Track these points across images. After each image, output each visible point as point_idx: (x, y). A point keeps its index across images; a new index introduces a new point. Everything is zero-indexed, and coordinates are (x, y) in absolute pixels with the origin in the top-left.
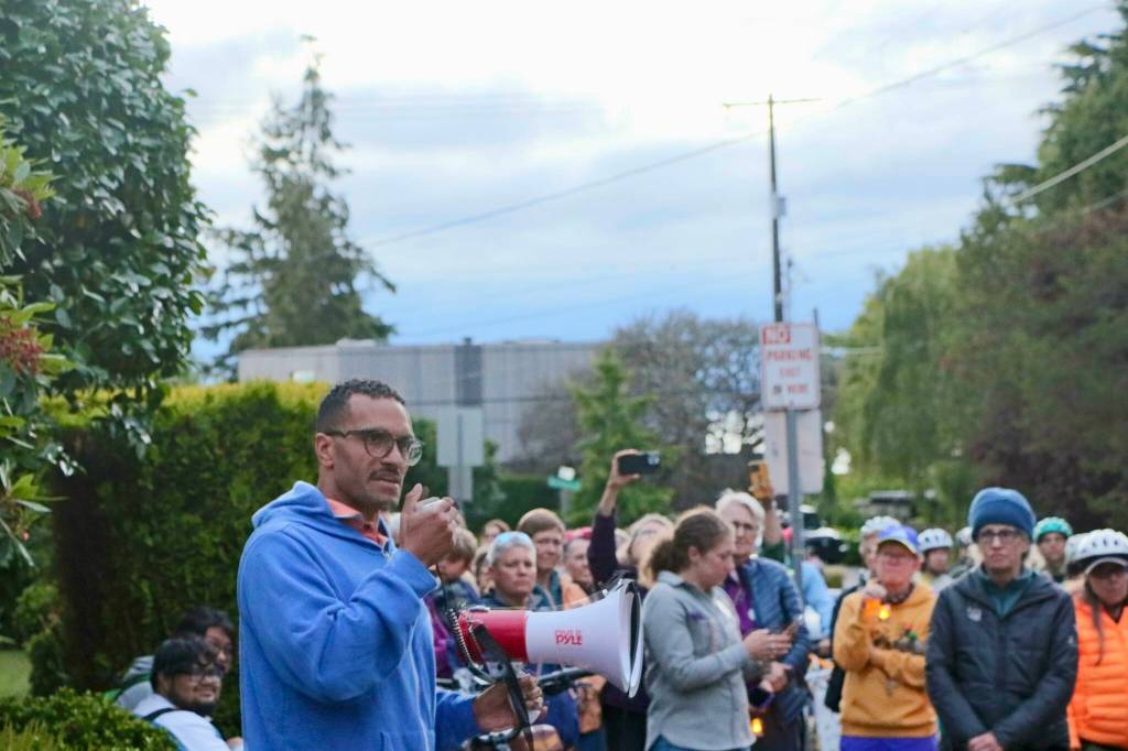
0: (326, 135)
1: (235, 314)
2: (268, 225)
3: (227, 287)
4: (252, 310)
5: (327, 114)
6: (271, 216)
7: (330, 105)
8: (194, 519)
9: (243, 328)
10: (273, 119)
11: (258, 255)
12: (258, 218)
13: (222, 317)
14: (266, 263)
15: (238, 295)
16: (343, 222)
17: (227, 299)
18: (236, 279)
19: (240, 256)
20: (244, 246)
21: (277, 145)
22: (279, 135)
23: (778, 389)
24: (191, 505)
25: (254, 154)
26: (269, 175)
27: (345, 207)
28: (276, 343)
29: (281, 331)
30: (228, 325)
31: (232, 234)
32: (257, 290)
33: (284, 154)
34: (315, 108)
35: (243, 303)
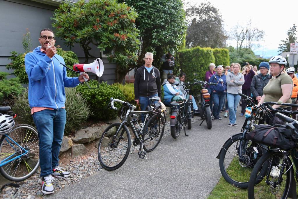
0: (295, 30)
1: (283, 49)
2: (288, 40)
3: (283, 46)
4: (285, 48)
5: (296, 28)
6: (288, 39)
7: (296, 27)
8: (189, 62)
9: (284, 50)
10: (290, 29)
11: (286, 43)
12: (287, 39)
13: (282, 49)
14: (287, 44)
15: (284, 47)
16: (296, 39)
17: (283, 47)
18: (284, 45)
19: (285, 43)
20: (285, 42)
21: (290, 32)
22: (290, 31)
23: (292, 51)
24: (189, 61)
25: (287, 33)
26: (288, 35)
27: (296, 38)
28: (287, 52)
29: (287, 50)
30: (283, 50)
31: (284, 41)
32: (286, 46)
33: (291, 33)
34: (294, 28)
35: (284, 48)
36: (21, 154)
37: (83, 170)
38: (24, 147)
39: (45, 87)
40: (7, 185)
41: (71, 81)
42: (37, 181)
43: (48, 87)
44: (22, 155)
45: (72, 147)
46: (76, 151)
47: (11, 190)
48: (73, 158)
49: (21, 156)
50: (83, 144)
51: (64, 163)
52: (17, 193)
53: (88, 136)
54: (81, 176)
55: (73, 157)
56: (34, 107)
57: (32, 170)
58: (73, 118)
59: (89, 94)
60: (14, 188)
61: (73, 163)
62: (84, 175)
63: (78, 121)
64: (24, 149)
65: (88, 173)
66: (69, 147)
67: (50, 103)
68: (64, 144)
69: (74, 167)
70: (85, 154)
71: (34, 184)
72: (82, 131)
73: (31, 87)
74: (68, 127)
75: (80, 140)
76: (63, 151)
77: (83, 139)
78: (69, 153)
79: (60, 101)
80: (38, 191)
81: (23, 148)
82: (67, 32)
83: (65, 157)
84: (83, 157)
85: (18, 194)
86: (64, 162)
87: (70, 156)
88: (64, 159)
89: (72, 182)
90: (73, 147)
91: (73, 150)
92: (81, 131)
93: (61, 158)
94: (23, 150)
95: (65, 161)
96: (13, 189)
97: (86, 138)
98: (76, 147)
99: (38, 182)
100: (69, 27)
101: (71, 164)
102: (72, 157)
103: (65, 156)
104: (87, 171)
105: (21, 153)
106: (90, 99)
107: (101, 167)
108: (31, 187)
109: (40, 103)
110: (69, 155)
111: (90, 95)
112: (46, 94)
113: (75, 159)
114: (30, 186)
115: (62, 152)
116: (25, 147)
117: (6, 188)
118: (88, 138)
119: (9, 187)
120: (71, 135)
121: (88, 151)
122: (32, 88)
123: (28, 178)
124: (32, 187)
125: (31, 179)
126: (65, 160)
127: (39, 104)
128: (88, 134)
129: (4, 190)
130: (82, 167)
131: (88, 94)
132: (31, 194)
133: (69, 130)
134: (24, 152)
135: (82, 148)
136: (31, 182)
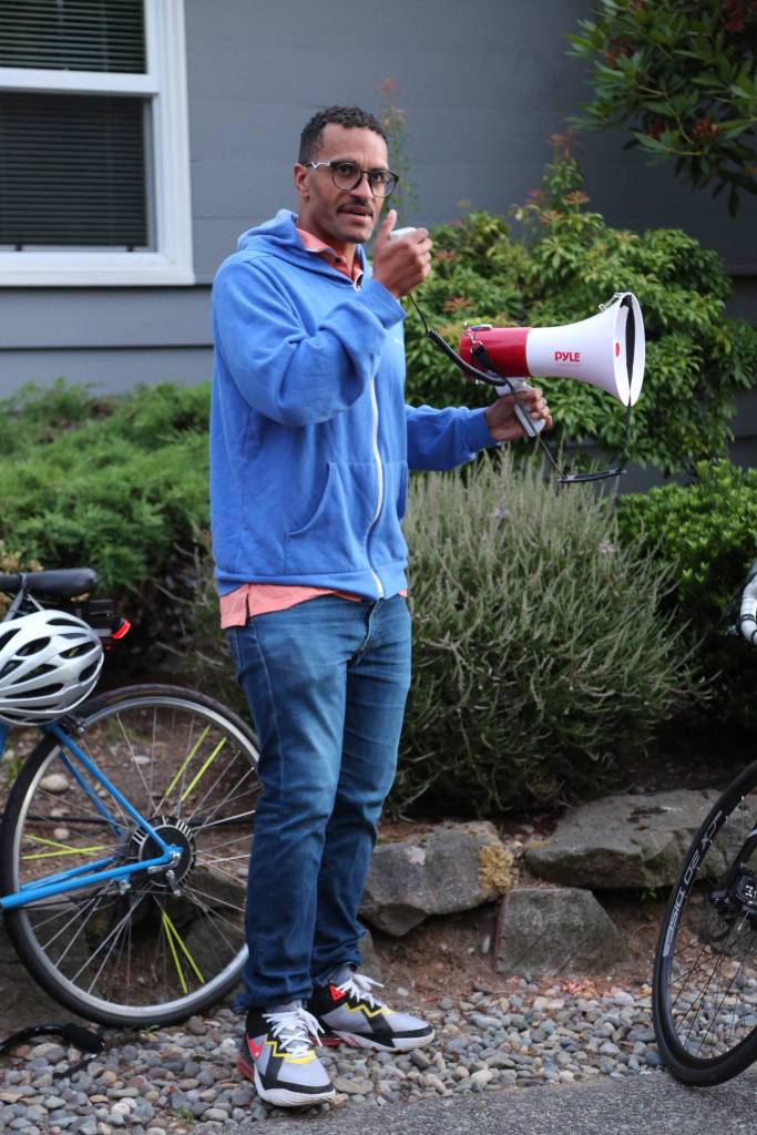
36: (136, 861)
37: (525, 1048)
38: (161, 823)
39: (331, 464)
40: (43, 1032)
41: (437, 433)
42: (211, 1043)
43: (340, 467)
44: (141, 864)
45: (502, 896)
46: (526, 931)
47: (53, 1057)
48: (503, 976)
49: (133, 873)
50: (588, 894)
51: (430, 990)
52: (75, 1076)
53: (634, 842)
54: (483, 1076)
55: (501, 967)
56: (251, 584)
57: (207, 980)
58: (534, 705)
59: (700, 547)
60: (74, 1054)
61: (486, 1002)
62: (506, 1072)
63: (578, 730)
64: (157, 836)
65: (542, 1070)
66: (482, 892)
67: (344, 562)
68: (443, 867)
69: (473, 1023)
70: (606, 967)
71: (187, 1054)
72: (617, 808)
73: (243, 460)
74: (505, 759)
75: (571, 859)
76: (427, 908)
77: (592, 855)
78: (483, 934)
79: (387, 553)
80: (185, 1090)
81: (152, 830)
82: (668, 81)
83: (447, 958)
84: (579, 984)
85: (77, 1081)
86: (431, 985)
87: (483, 956)
88: (440, 966)
89: (405, 1089)
90: (507, 900)
91: (506, 921)
92: (610, 806)
93: (417, 956)
94: (151, 841)
95: (436, 981)
96: (66, 1058)
97: (612, 854)
98: (535, 901)
99: (216, 1052)
100: (684, 44)
101: (465, 1006)
102: (493, 966)
103: (444, 947)
104: (538, 1060)
105: (140, 857)
106: (701, 579)
107: (655, 1059)
108: (160, 1066)
109: (296, 560)
110: (479, 947)
111: (703, 554)
112: (333, 508)
113: (517, 986)
114: (159, 1062)
115: (420, 912)
116: (165, 825)
117: (39, 1044)
118: (636, 858)
119: (51, 1041)
120: (535, 825)
121: (637, 956)
122: (247, 465)
123: (177, 1021)
124: (167, 1065)
125: (189, 1032)
126: (439, 973)
127: (291, 565)
128: (642, 828)
129: (22, 1050)
130: (527, 1034)
131: (693, 545)
132: (142, 1094)
133: (515, 783)
134: (153, 850)
135: (578, 921)
136: (177, 1043)
